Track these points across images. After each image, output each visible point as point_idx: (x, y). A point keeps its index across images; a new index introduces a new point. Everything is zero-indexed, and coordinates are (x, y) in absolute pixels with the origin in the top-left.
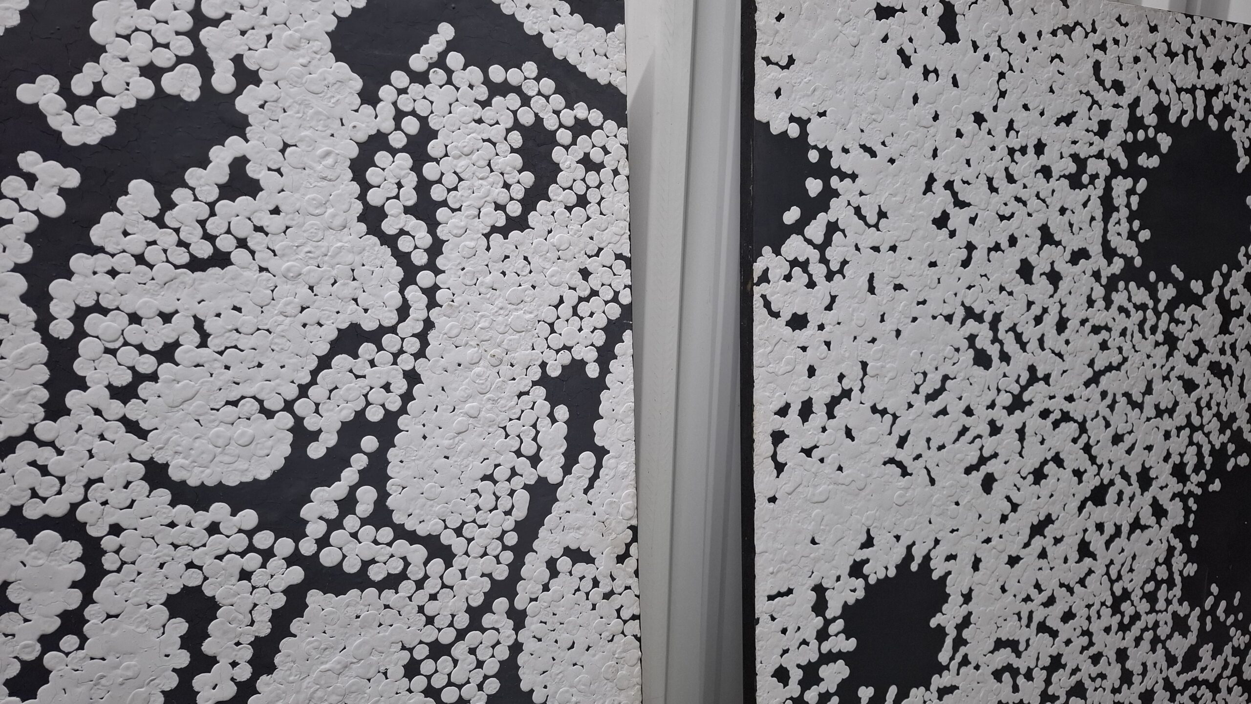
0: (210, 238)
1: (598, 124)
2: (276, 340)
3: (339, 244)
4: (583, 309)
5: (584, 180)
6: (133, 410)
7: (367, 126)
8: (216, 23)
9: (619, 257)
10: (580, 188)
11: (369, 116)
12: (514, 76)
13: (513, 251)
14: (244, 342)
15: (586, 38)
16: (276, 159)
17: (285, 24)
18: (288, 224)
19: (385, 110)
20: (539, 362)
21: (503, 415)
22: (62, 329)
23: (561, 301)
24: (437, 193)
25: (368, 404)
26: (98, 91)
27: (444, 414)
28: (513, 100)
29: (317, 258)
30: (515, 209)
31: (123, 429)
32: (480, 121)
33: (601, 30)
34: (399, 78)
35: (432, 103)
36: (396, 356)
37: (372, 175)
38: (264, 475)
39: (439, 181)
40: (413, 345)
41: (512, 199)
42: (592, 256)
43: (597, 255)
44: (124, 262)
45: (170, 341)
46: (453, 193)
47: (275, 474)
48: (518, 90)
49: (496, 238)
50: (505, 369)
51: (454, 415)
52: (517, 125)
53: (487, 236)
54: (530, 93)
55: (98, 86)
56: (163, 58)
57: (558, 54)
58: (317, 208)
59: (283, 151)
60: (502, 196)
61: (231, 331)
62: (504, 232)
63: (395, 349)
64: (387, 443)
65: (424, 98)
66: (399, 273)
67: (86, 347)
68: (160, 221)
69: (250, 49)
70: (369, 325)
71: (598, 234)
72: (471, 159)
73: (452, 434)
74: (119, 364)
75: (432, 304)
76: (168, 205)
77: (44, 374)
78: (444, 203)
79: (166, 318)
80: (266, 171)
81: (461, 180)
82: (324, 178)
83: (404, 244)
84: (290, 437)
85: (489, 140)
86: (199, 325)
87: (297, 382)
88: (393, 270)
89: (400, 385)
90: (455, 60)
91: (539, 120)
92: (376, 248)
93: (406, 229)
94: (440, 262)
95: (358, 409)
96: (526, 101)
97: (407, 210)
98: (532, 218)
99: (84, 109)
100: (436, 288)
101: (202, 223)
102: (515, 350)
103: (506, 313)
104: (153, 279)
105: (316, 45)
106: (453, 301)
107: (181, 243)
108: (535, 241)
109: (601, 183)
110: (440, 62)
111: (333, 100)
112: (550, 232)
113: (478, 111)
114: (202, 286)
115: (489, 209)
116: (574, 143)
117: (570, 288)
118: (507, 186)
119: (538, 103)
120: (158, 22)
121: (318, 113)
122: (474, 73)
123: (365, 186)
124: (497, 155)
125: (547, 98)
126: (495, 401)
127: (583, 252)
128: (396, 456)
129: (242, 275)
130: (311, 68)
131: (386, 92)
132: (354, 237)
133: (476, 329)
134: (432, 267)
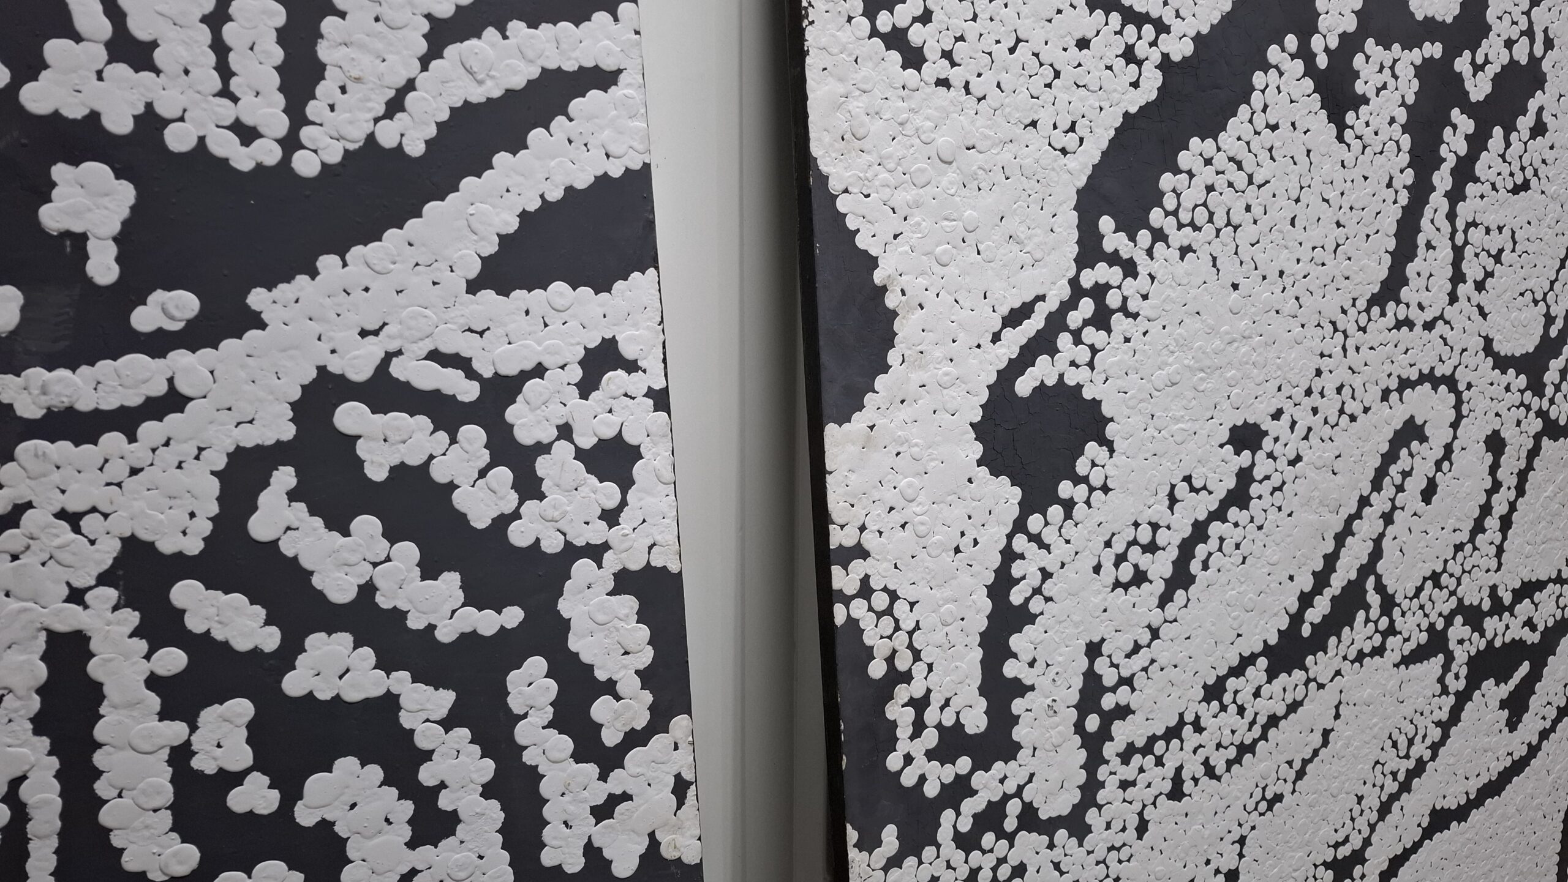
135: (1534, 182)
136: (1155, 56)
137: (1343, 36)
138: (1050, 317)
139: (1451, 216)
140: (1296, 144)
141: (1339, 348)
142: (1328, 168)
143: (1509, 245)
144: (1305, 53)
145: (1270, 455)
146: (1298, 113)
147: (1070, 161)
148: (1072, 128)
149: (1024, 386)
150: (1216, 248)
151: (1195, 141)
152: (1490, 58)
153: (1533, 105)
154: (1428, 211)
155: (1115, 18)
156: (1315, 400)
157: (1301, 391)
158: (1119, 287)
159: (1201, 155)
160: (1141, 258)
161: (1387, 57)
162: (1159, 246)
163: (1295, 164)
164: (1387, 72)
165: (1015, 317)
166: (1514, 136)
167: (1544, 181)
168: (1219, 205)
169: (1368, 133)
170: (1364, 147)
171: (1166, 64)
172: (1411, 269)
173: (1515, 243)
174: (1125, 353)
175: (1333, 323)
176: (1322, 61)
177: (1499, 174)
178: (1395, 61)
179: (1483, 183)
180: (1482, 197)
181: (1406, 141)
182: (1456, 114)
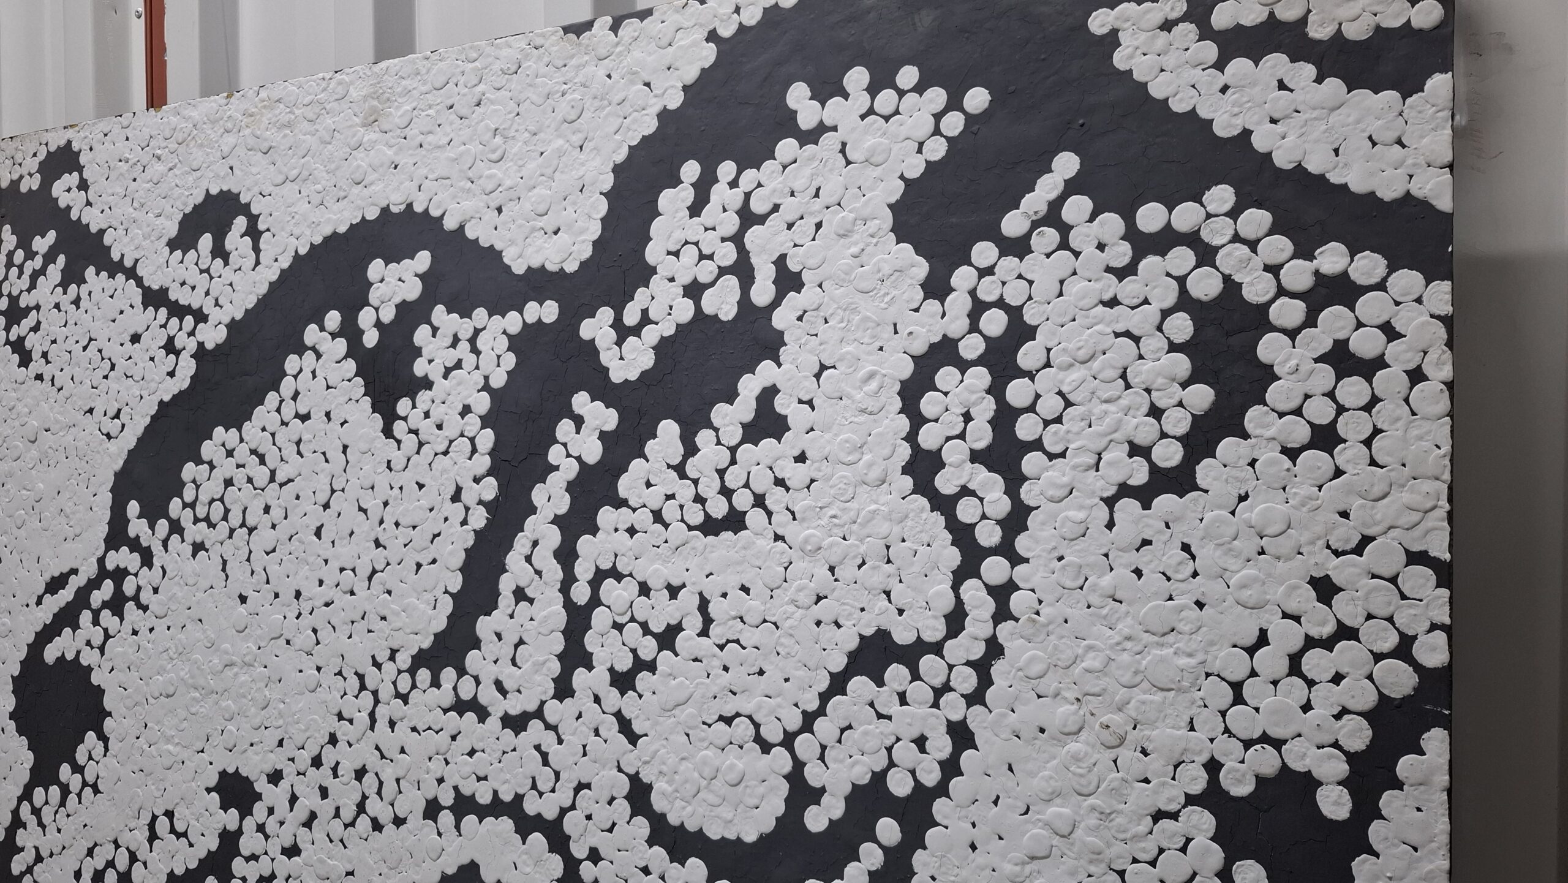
0: (727, 493)
1: (1375, 280)
2: (783, 640)
3: (873, 507)
4: (1315, 662)
5: (1331, 395)
6: (629, 705)
7: (929, 331)
8: (761, 219)
9: (1415, 558)
10: (1320, 411)
11: (933, 316)
12: (1186, 216)
13: (1160, 532)
14: (749, 636)
15: (1351, 119)
16: (808, 387)
17: (839, 204)
18: (814, 476)
19: (958, 303)
20: (1204, 758)
21: (1118, 848)
22: (581, 593)
23: (1263, 639)
24: (1026, 428)
25: (892, 764)
26: (646, 319)
27: (1007, 814)
28: (1182, 258)
29: (843, 526)
30: (1169, 455)
31: (616, 727)
32: (1113, 302)
33: (1391, 96)
34: (984, 252)
35: (1031, 283)
36: (940, 692)
37: (929, 403)
38: (750, 837)
39: (1031, 409)
40: (966, 680)
41: (1164, 435)
42: (1345, 553)
43: (1359, 550)
44: (643, 518)
45: (673, 622)
46: (1053, 427)
47: (762, 838)
48: (1192, 239)
49: (1128, 507)
50: (1128, 755)
51: (1027, 822)
52: (1185, 302)
53: (1110, 502)
54: (1216, 242)
55: (645, 312)
56: (706, 272)
57: (1283, 160)
58: (849, 453)
59: (818, 376)
60: (1145, 430)
61: (735, 618)
62: (1145, 495)
63: (938, 682)
64: (913, 840)
65: (1020, 277)
66: (953, 557)
67: (600, 618)
68: (680, 470)
69: (795, 245)
70: (903, 636)
71: (1362, 506)
72: (1090, 369)
73: (1019, 855)
74: (624, 644)
75: (1002, 614)
76: (691, 449)
77: (559, 645)
78: (1037, 445)
79: (673, 591)
80: (795, 404)
81: (1068, 404)
82: (863, 411)
83: (966, 511)
84: (784, 788)
85: (1127, 334)
86: (703, 605)
87: (803, 707)
88: (946, 551)
89: (941, 745)
90: (1077, 207)
91: (1231, 286)
92: (924, 516)
93: (971, 486)
94: (1022, 543)
95: (878, 769)
96: (1206, 255)
97: (976, 457)
98: (1205, 471)
99: (632, 340)
100: (1011, 586)
101: (721, 473)
102: (1152, 724)
103: (1139, 648)
104: (666, 542)
105: (873, 225)
106: (1038, 613)
107: (699, 499)
108: (1208, 516)
109: (1375, 400)
110: (1052, 217)
111: (887, 299)
112: (1243, 498)
113: (1110, 286)
114: (714, 554)
115: (1118, 454)
116: (1311, 321)
117: (1285, 615)
118: (1156, 412)
119: (1231, 258)
120: (706, 229)
121: (866, 319)
122: (1112, 223)
123: (918, 420)
124: (1141, 357)
125: (1253, 245)
126: (1106, 815)
127: (1321, 543)
128: (925, 865)
129: (754, 543)
130: (864, 258)
131: (962, 278)
132: (896, 496)
133: (1077, 670)
134: (1007, 550)
135: (755, 518)
136: (192, 345)
137: (403, 307)
138: (79, 591)
139: (566, 556)
140: (331, 438)
141: (365, 715)
142: (369, 469)
143: (694, 622)
144: (350, 332)
145: (261, 828)
146: (335, 401)
147: (112, 446)
148: (117, 416)
149: (50, 654)
150: (228, 550)
151: (219, 431)
152: (652, 315)
153: (749, 386)
154: (521, 544)
155: (163, 312)
156: (323, 775)
157: (306, 757)
158: (136, 575)
159: (223, 445)
160: (157, 549)
161: (465, 327)
162: (175, 538)
163: (327, 461)
164: (464, 346)
165: (55, 584)
166: (704, 437)
167: (781, 517)
168: (235, 502)
169: (426, 428)
170: (421, 445)
171: (201, 354)
172: (484, 626)
173: (708, 621)
174: (131, 646)
175: (361, 677)
176: (371, 338)
177: (670, 497)
178: (477, 332)
179: (634, 510)
180: (632, 531)
181: (487, 439)
182: (581, 401)
